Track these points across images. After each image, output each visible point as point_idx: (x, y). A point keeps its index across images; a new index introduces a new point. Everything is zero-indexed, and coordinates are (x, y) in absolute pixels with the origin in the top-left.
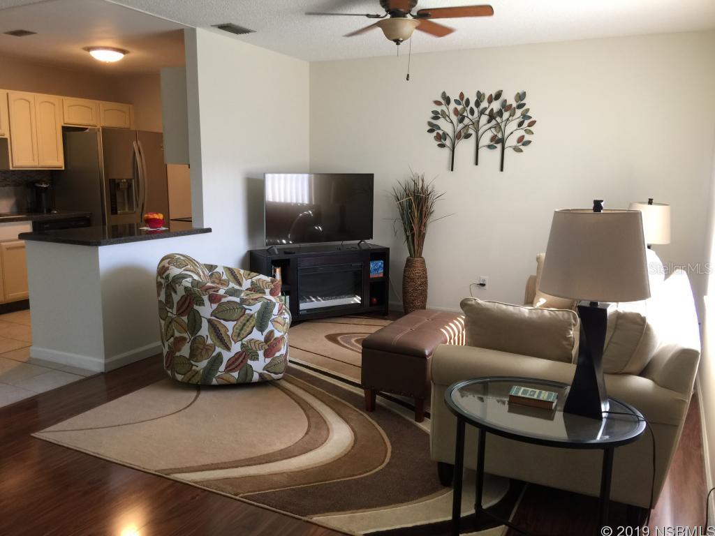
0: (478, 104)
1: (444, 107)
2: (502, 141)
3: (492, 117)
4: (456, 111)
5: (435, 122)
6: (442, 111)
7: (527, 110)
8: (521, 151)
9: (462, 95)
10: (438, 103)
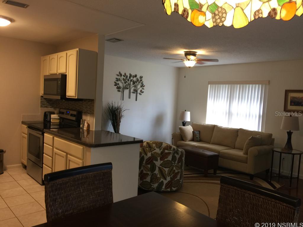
0: (130, 78)
1: (120, 77)
2: (137, 91)
3: (134, 83)
4: (124, 79)
5: (117, 82)
6: (119, 78)
7: (143, 82)
8: (141, 95)
9: (125, 74)
10: (118, 75)
